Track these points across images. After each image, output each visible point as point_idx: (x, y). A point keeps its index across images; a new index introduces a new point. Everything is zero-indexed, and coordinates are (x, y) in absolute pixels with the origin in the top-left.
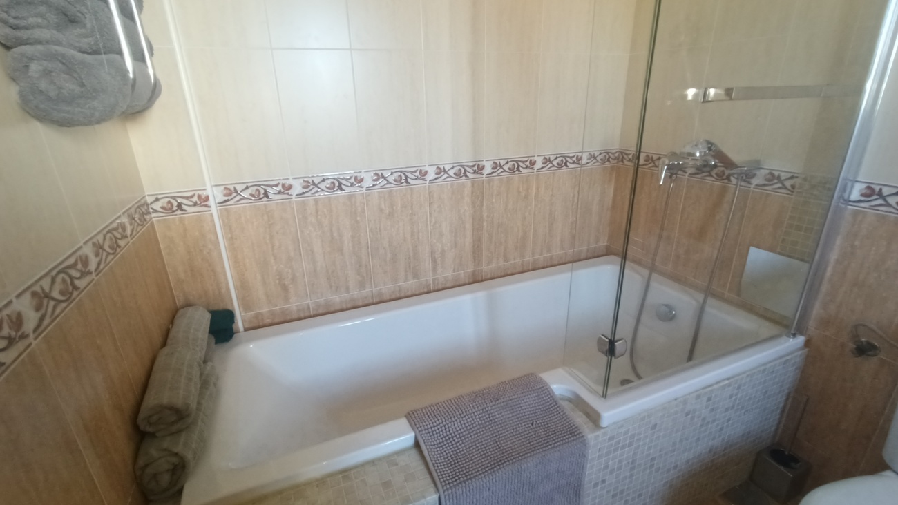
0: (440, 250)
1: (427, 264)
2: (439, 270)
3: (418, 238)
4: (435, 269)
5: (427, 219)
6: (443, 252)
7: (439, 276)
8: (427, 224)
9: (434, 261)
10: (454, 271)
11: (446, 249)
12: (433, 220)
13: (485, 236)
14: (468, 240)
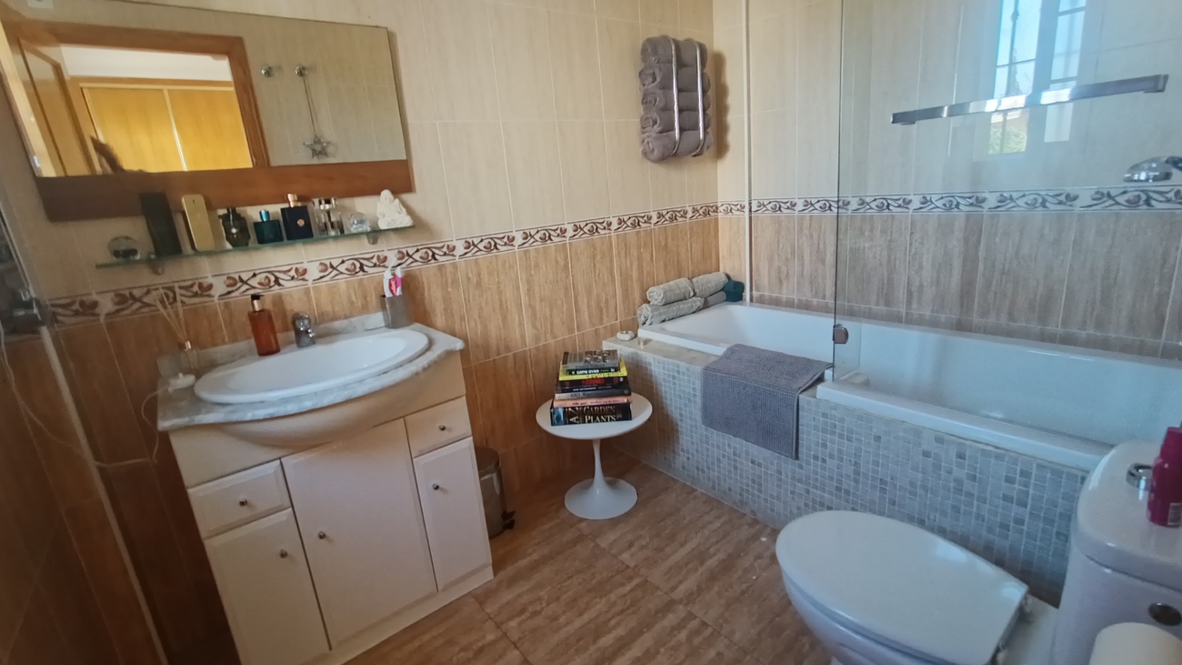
0: (917, 284)
1: (901, 294)
2: (914, 306)
3: (895, 265)
4: (909, 303)
5: (906, 249)
6: (921, 286)
7: (914, 312)
8: (905, 254)
9: (910, 294)
10: (932, 311)
11: (925, 284)
12: (913, 251)
13: (980, 282)
14: (955, 281)
